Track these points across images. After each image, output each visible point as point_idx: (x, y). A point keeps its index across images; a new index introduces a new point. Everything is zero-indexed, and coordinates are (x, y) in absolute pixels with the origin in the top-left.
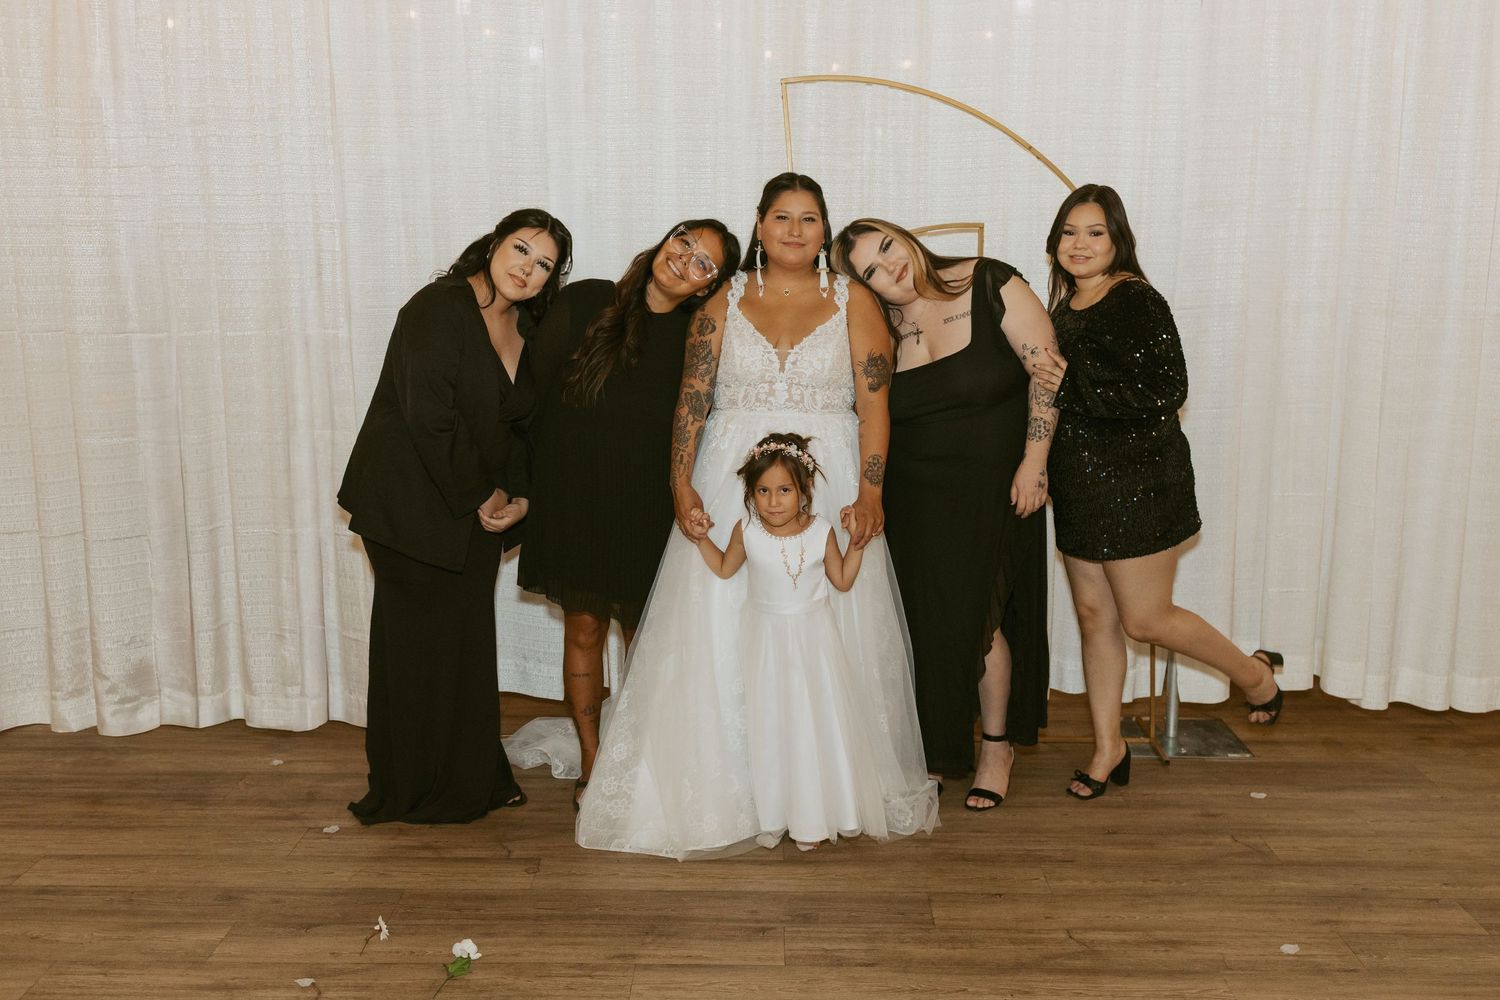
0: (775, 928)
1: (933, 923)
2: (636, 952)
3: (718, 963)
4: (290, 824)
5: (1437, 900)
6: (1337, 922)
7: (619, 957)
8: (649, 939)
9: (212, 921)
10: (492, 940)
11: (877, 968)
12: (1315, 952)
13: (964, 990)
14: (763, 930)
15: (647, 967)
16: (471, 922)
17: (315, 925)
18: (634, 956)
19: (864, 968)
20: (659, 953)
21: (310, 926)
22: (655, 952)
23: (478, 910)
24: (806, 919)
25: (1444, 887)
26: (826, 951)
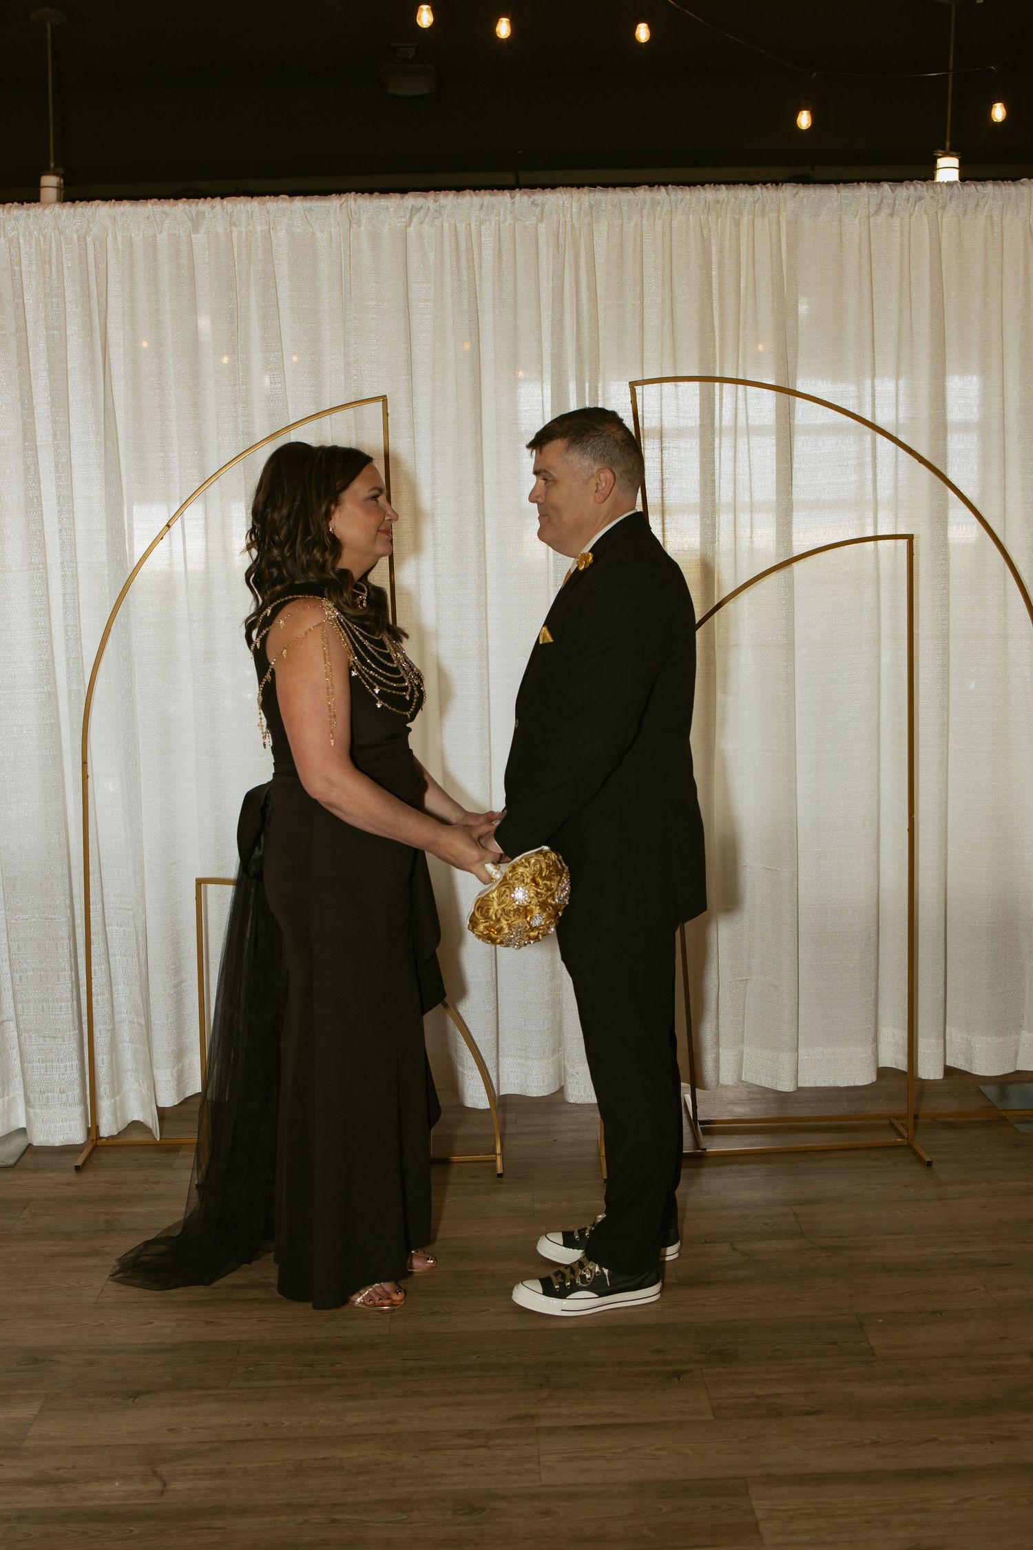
0: (691, 1371)
1: (874, 1353)
2: (534, 1411)
3: (634, 1420)
4: (92, 1261)
7: (514, 1418)
8: (545, 1393)
9: (19, 1391)
10: (359, 1403)
11: (823, 1416)
13: (935, 1439)
14: (678, 1374)
15: (552, 1431)
16: (327, 1381)
17: (143, 1393)
18: (532, 1417)
19: (809, 1418)
20: (562, 1410)
21: (135, 1395)
22: (556, 1410)
23: (332, 1365)
24: (725, 1356)
26: (758, 1397)
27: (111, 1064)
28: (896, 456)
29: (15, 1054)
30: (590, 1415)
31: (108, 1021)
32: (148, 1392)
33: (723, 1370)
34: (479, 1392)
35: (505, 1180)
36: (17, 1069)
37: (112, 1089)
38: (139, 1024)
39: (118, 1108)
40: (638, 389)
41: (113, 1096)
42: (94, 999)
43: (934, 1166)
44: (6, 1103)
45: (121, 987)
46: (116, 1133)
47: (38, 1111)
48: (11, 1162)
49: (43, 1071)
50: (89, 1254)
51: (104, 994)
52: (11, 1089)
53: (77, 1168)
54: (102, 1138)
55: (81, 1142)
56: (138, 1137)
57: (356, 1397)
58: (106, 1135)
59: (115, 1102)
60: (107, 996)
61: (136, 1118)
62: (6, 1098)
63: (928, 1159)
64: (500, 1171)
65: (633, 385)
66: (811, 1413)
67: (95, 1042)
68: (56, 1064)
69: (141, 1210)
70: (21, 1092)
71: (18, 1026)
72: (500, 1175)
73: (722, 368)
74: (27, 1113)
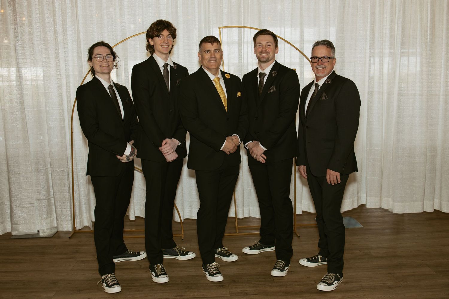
0: (226, 285)
1: (274, 281)
2: (183, 294)
3: (209, 296)
4: (71, 260)
5: (420, 265)
6: (393, 273)
7: (178, 296)
8: (187, 290)
9: (50, 290)
10: (138, 292)
11: (258, 295)
12: (388, 282)
14: (222, 286)
16: (131, 287)
17: (82, 290)
18: (183, 296)
19: (254, 296)
20: (191, 294)
21: (80, 291)
22: (189, 294)
23: (133, 284)
24: (235, 282)
25: (422, 261)
26: (242, 291)
27: (79, 210)
28: (291, 48)
29: (54, 207)
30: (198, 295)
31: (78, 198)
32: (83, 290)
33: (234, 285)
34: (170, 290)
35: (183, 241)
36: (54, 211)
37: (80, 217)
38: (87, 199)
39: (81, 222)
40: (221, 29)
41: (80, 219)
42: (74, 192)
43: (300, 237)
44: (51, 220)
45: (82, 189)
46: (81, 229)
47: (60, 222)
48: (52, 236)
49: (61, 211)
50: (70, 258)
51: (77, 191)
52: (53, 216)
53: (69, 237)
54: (77, 230)
55: (71, 231)
56: (87, 230)
57: (138, 291)
58: (78, 229)
59: (80, 221)
60: (78, 192)
61: (86, 225)
62: (51, 219)
63: (299, 235)
64: (183, 238)
65: (220, 28)
66: (255, 295)
67: (75, 204)
68: (64, 209)
69: (86, 248)
70: (55, 217)
71: (54, 199)
72: (183, 240)
73: (244, 24)
74: (57, 222)
